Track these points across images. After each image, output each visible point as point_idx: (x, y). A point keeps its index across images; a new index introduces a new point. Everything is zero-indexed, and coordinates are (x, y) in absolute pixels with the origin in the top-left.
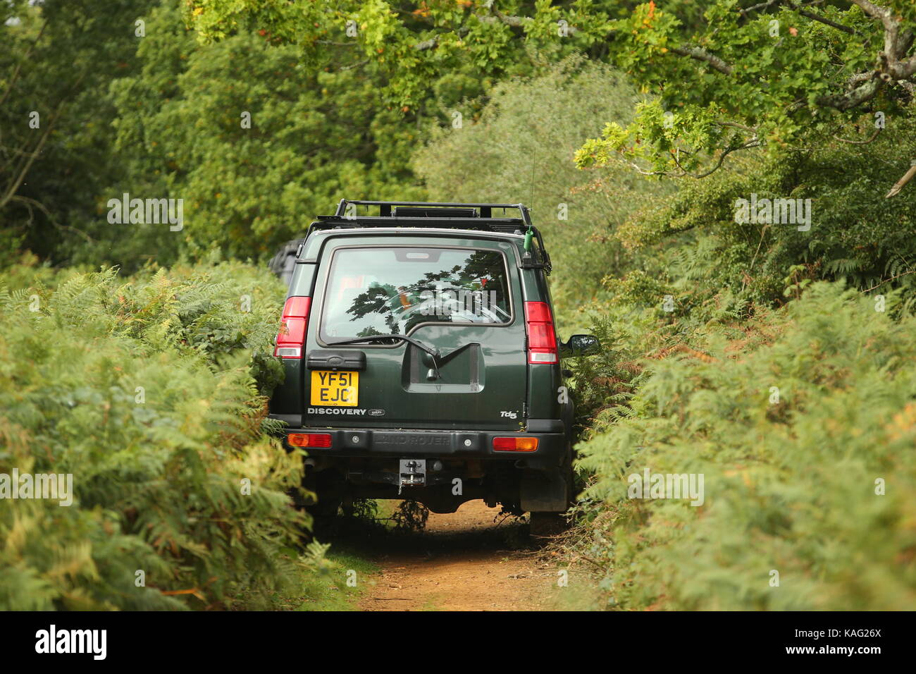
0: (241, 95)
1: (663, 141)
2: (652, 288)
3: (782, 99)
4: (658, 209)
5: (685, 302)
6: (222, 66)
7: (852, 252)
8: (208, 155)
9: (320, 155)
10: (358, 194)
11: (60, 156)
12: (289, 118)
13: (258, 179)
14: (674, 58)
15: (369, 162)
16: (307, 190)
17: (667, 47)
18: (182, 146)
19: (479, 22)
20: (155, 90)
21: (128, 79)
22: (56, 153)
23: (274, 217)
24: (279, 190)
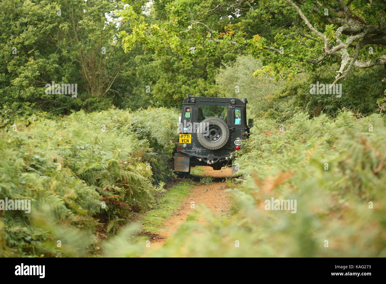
0: (169, 60)
2: (275, 113)
3: (296, 61)
4: (277, 91)
5: (285, 118)
7: (331, 103)
8: (161, 77)
9: (192, 76)
13: (175, 84)
14: (265, 50)
15: (206, 78)
16: (188, 87)
17: (262, 47)
18: (154, 74)
19: (208, 41)
20: (147, 59)
21: (140, 56)
22: (122, 77)
23: (179, 94)
24: (180, 87)
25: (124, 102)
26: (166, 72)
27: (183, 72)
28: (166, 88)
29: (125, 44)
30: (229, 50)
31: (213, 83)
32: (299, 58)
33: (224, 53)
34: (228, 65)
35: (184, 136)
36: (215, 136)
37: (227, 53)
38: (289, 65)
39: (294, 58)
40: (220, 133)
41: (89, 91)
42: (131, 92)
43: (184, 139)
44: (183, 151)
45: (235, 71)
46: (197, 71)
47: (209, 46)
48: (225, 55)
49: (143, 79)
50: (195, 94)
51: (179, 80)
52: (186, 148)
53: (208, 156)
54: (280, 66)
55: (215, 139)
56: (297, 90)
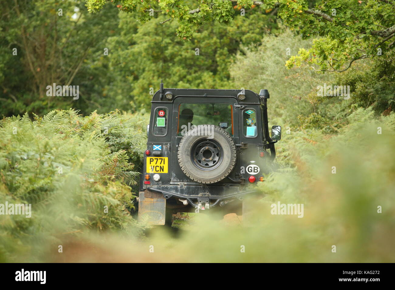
0: (159, 42)
1: (325, 56)
2: (321, 121)
3: (355, 32)
6: (151, 31)
8: (147, 69)
9: (194, 68)
10: (210, 86)
11: (88, 70)
12: (180, 53)
13: (167, 79)
15: (215, 72)
18: (136, 64)
20: (126, 42)
21: (115, 37)
24: (176, 84)
25: (89, 108)
27: (180, 62)
28: (154, 86)
30: (251, 30)
31: (226, 79)
32: (358, 28)
33: (243, 33)
34: (250, 50)
35: (155, 161)
36: (211, 159)
37: (248, 34)
38: (343, 39)
39: (351, 28)
40: (220, 154)
41: (35, 90)
42: (100, 93)
43: (155, 165)
44: (154, 187)
45: (260, 59)
48: (246, 36)
49: (119, 73)
51: (174, 75)
52: (160, 182)
53: (199, 196)
54: (328, 50)
55: (211, 164)
56: (355, 85)
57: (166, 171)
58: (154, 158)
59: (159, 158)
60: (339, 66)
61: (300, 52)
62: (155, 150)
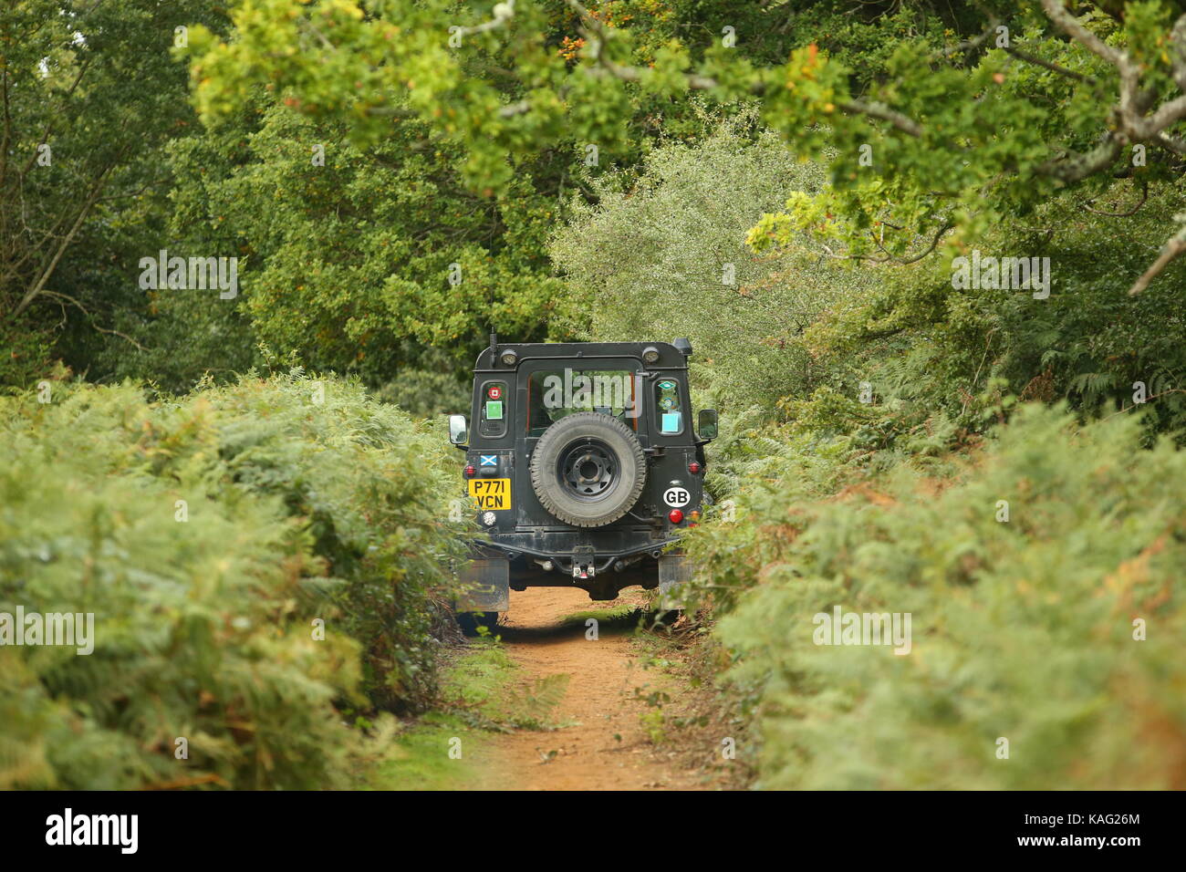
1: (862, 215)
2: (845, 410)
3: (986, 167)
5: (889, 427)
7: (1104, 364)
8: (288, 236)
9: (433, 236)
11: (106, 237)
12: (390, 190)
13: (353, 269)
14: (844, 117)
15: (494, 247)
16: (414, 284)
17: (834, 103)
18: (256, 222)
19: (587, 75)
20: (223, 154)
21: (188, 139)
22: (100, 233)
23: (372, 317)
24: (380, 283)
25: (109, 351)
26: (310, 217)
27: (391, 218)
28: (313, 286)
29: (206, 85)
32: (997, 157)
34: (608, 187)
35: (485, 486)
36: (596, 479)
39: (975, 157)
40: (614, 469)
42: (139, 305)
43: (486, 495)
46: (456, 213)
47: (591, 98)
50: (447, 316)
51: (372, 254)
52: (497, 528)
53: (573, 551)
54: (871, 197)
55: (597, 489)
56: (946, 302)
57: (507, 505)
58: (482, 481)
59: (492, 480)
60: (902, 246)
61: (790, 202)
62: (484, 466)
